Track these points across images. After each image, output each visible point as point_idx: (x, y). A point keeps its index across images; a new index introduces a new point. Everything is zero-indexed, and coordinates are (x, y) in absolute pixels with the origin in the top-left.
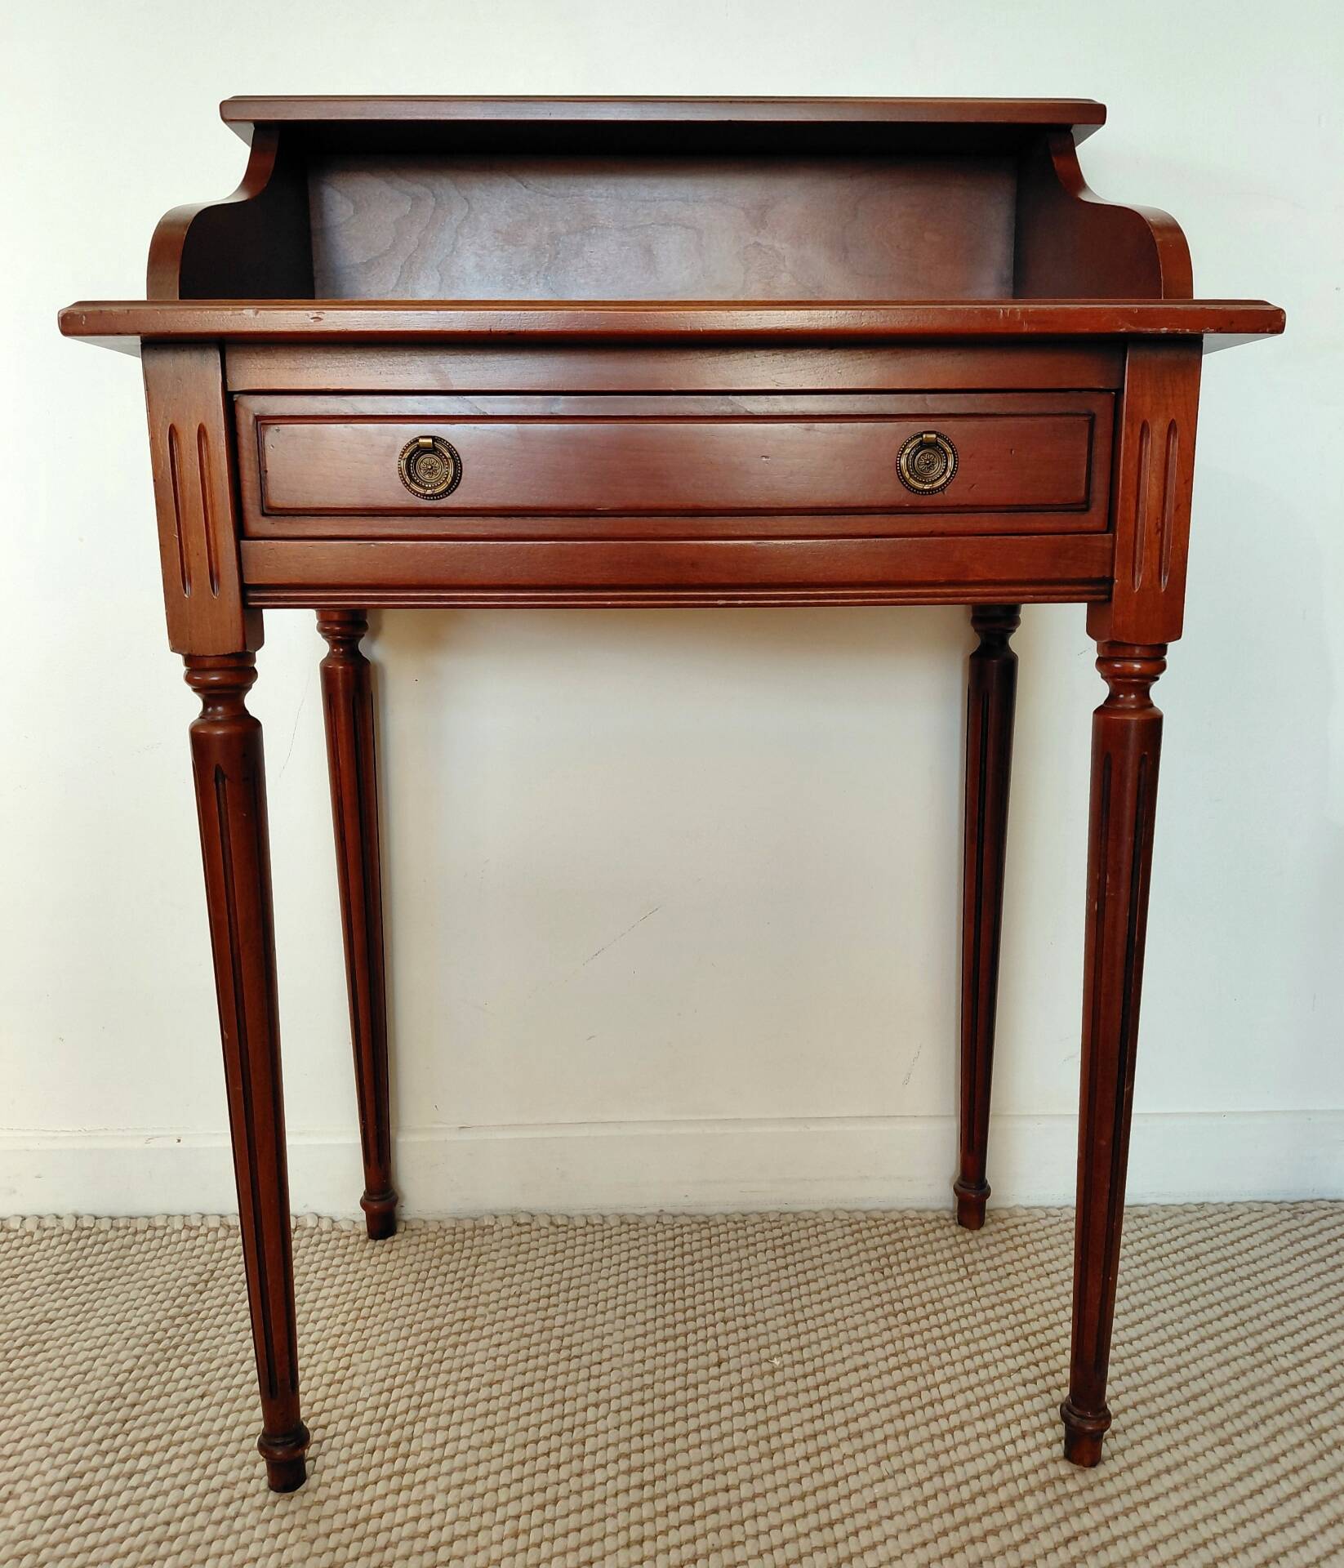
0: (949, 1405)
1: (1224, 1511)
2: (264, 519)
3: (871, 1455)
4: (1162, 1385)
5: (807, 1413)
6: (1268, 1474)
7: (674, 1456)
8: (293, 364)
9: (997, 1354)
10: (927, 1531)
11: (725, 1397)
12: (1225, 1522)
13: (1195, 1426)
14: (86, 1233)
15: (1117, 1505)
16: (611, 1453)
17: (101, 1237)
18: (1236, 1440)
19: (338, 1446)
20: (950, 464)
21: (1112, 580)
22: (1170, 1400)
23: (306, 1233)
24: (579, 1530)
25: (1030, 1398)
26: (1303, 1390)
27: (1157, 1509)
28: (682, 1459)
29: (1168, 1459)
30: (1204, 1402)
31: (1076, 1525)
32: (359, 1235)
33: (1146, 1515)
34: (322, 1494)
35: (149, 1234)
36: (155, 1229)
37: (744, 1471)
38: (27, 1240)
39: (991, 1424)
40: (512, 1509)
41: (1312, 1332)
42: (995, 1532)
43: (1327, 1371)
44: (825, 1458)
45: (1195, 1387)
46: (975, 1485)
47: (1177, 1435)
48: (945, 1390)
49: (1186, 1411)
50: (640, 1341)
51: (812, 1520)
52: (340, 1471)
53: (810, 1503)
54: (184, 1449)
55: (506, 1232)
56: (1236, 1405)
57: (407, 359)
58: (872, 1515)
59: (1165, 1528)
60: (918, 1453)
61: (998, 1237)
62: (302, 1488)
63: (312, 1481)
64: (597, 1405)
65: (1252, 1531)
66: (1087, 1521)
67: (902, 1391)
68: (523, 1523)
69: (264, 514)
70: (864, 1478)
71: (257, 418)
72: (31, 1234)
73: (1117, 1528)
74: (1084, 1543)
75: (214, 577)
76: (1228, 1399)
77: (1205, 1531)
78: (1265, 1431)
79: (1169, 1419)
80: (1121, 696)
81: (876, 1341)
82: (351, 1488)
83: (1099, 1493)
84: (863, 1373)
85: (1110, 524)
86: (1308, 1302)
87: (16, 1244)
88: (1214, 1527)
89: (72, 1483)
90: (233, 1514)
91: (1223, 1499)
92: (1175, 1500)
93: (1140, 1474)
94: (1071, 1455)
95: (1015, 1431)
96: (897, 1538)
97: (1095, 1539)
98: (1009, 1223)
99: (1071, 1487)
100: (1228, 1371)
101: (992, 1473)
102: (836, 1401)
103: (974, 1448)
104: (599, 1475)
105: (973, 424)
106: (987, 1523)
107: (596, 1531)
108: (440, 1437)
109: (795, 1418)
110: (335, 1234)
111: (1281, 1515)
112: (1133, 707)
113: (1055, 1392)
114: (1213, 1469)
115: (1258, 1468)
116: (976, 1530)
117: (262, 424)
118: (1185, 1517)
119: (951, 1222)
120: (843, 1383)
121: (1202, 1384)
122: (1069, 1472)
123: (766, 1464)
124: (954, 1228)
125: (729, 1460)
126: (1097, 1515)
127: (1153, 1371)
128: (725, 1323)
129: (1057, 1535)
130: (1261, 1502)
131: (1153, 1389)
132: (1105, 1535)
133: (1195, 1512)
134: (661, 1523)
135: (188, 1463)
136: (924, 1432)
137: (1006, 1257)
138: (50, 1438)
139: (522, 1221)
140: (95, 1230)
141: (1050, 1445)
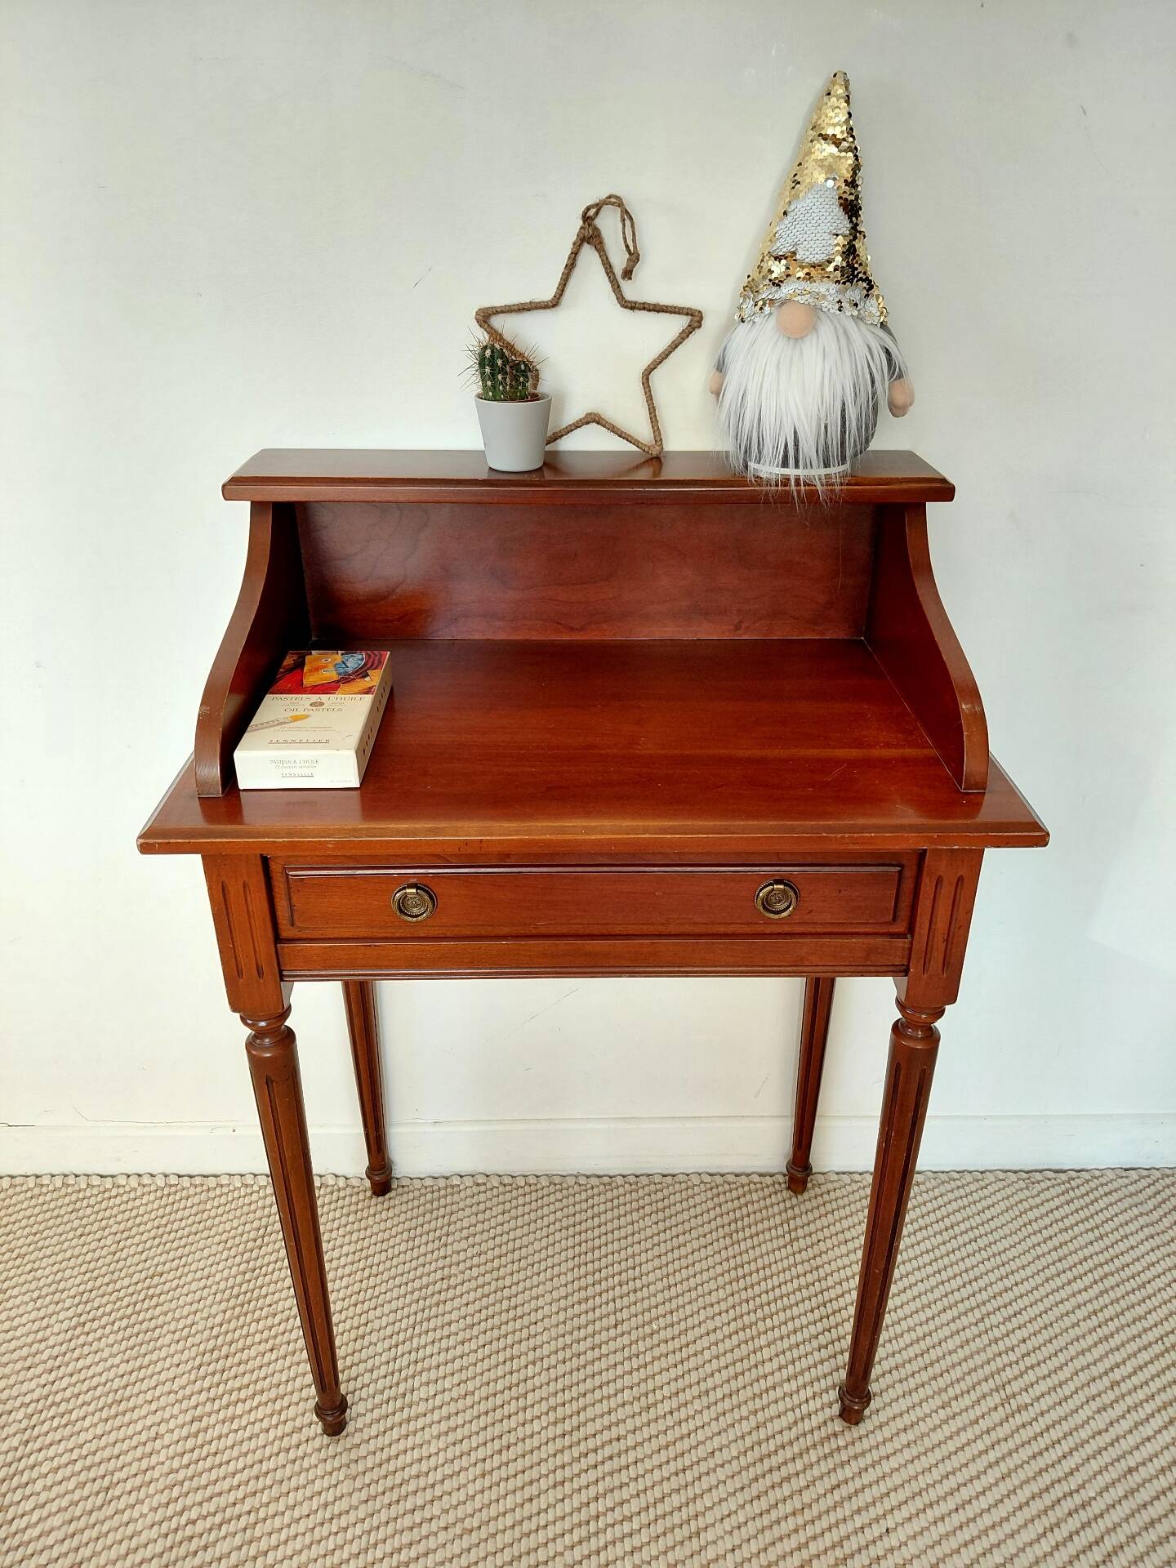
0: (768, 1367)
1: (936, 1465)
2: (294, 928)
3: (713, 1412)
4: (911, 1352)
5: (673, 1373)
6: (970, 1434)
7: (584, 1409)
9: (804, 1320)
10: (746, 1477)
11: (619, 1357)
12: (936, 1474)
13: (928, 1390)
14: (173, 1189)
15: (869, 1459)
16: (544, 1407)
17: (184, 1193)
18: (954, 1403)
19: (366, 1397)
22: (915, 1366)
23: (329, 1189)
24: (524, 1472)
25: (822, 1362)
26: (1005, 1359)
27: (894, 1463)
28: (590, 1413)
29: (907, 1420)
30: (937, 1369)
31: (841, 1474)
32: (365, 1191)
33: (886, 1467)
34: (357, 1439)
35: (218, 1191)
36: (222, 1186)
37: (630, 1424)
38: (132, 1195)
39: (794, 1385)
40: (481, 1453)
41: (1021, 1303)
42: (788, 1479)
44: (683, 1414)
45: (933, 1354)
46: (779, 1439)
47: (916, 1398)
48: (766, 1353)
49: (924, 1376)
50: (563, 1303)
51: (672, 1467)
52: (368, 1418)
53: (671, 1452)
54: (264, 1398)
55: (469, 1192)
56: (957, 1372)
58: (711, 1463)
59: (897, 1479)
60: (744, 1411)
61: (814, 1203)
62: (344, 1433)
63: (350, 1428)
64: (534, 1363)
65: (952, 1482)
66: (848, 1472)
67: (737, 1354)
68: (488, 1465)
70: (708, 1431)
72: (135, 1190)
73: (867, 1478)
74: (844, 1491)
76: (953, 1366)
77: (922, 1482)
78: (974, 1396)
79: (912, 1383)
81: (723, 1306)
82: (376, 1433)
83: (858, 1448)
84: (713, 1338)
85: (911, 929)
86: (1023, 1274)
87: (125, 1198)
88: (929, 1479)
89: (196, 1426)
90: (302, 1455)
91: (938, 1454)
92: (907, 1454)
93: (887, 1432)
94: (843, 1414)
95: (809, 1392)
96: (725, 1482)
97: (851, 1487)
98: (824, 1188)
99: (841, 1441)
100: (957, 1340)
101: (790, 1429)
102: (692, 1363)
103: (781, 1406)
104: (536, 1426)
106: (784, 1472)
107: (534, 1473)
108: (432, 1390)
109: (665, 1377)
110: (349, 1191)
111: (973, 1469)
113: (839, 1357)
114: (934, 1429)
115: (964, 1429)
116: (776, 1477)
118: (911, 1470)
119: (783, 1186)
120: (699, 1346)
121: (939, 1351)
122: (841, 1429)
123: (645, 1418)
124: (784, 1192)
125: (621, 1414)
126: (855, 1466)
127: (907, 1339)
128: (621, 1286)
129: (827, 1483)
130: (962, 1458)
131: (905, 1355)
132: (858, 1483)
133: (918, 1466)
134: (576, 1468)
135: (268, 1410)
136: (749, 1392)
137: (819, 1224)
138: (175, 1387)
139: (480, 1181)
140: (179, 1187)
141: (830, 1405)
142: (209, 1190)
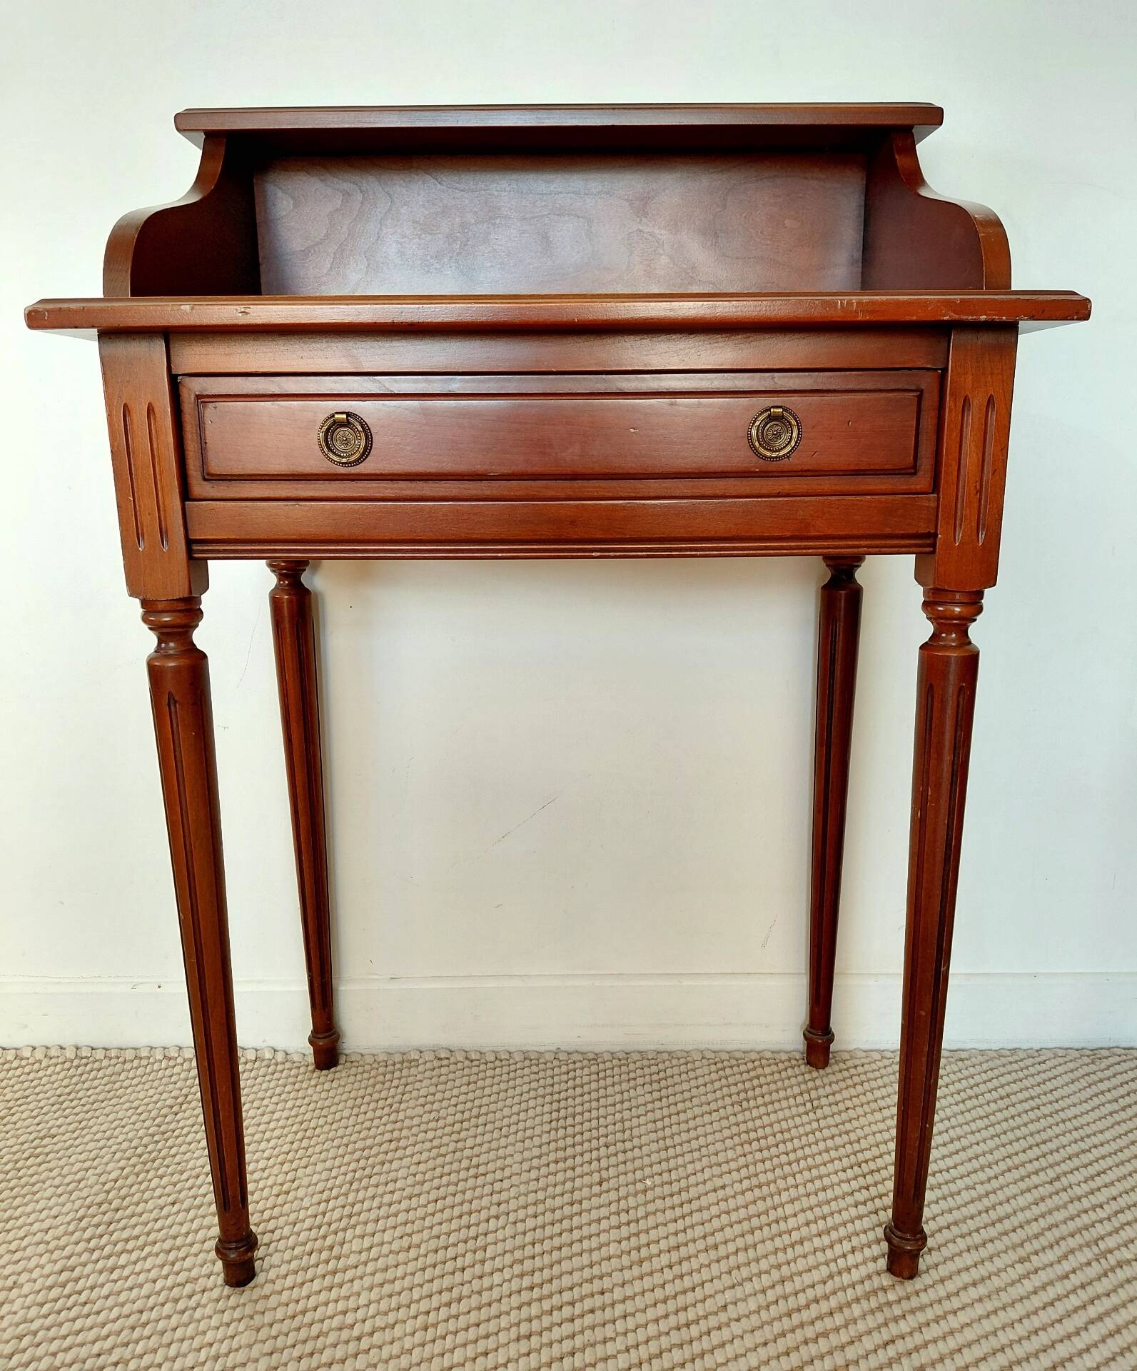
0: (792, 1223)
1: (1020, 1321)
2: (206, 483)
3: (724, 1265)
4: (972, 1209)
5: (672, 1227)
6: (1059, 1289)
7: (559, 1262)
8: (227, 350)
9: (834, 1179)
10: (768, 1332)
11: (604, 1212)
12: (1020, 1330)
13: (999, 1245)
14: (84, 1061)
15: (930, 1314)
16: (508, 1259)
17: (96, 1065)
18: (1033, 1258)
19: (283, 1249)
20: (795, 435)
21: (935, 535)
22: (979, 1222)
23: (265, 1063)
24: (478, 1325)
25: (860, 1217)
26: (1093, 1216)
27: (963, 1317)
28: (566, 1265)
29: (975, 1274)
30: (1007, 1225)
31: (894, 1329)
32: (307, 1066)
33: (954, 1322)
34: (267, 1289)
35: (136, 1063)
36: (141, 1058)
37: (617, 1277)
38: (36, 1066)
39: (826, 1240)
40: (424, 1306)
41: (1103, 1164)
42: (825, 1334)
43: (1115, 1199)
44: (685, 1267)
45: (1001, 1211)
46: (810, 1293)
47: (983, 1253)
48: (789, 1209)
49: (992, 1232)
50: (535, 1162)
51: (672, 1321)
52: (283, 1270)
53: (671, 1305)
54: (156, 1248)
55: (429, 1065)
56: (1035, 1228)
57: (325, 345)
58: (723, 1317)
59: (969, 1335)
60: (764, 1265)
61: (839, 1076)
62: (252, 1284)
63: (260, 1278)
64: (497, 1217)
65: (1044, 1338)
66: (904, 1327)
67: (752, 1209)
68: (432, 1318)
69: (205, 480)
70: (718, 1285)
71: (198, 397)
72: (40, 1062)
73: (929, 1334)
74: (900, 1346)
75: (163, 533)
76: (1028, 1222)
77: (1003, 1338)
78: (1058, 1251)
79: (977, 1238)
80: (944, 635)
81: (733, 1165)
82: (292, 1285)
83: (915, 1302)
84: (721, 1193)
85: (936, 487)
86: (1100, 1137)
87: (27, 1069)
88: (1011, 1335)
89: (65, 1275)
90: (194, 1305)
91: (1020, 1309)
92: (979, 1310)
93: (950, 1286)
94: (891, 1269)
95: (847, 1246)
96: (742, 1337)
97: (910, 1343)
98: (849, 1064)
99: (891, 1296)
100: (1029, 1197)
101: (825, 1283)
102: (697, 1217)
103: (811, 1260)
104: (497, 1278)
105: (815, 399)
106: (819, 1326)
107: (492, 1326)
108: (367, 1242)
109: (662, 1231)
110: (288, 1065)
111: (1069, 1325)
112: (954, 644)
113: (881, 1213)
114: (1013, 1284)
115: (1051, 1283)
116: (809, 1332)
117: (202, 402)
118: (987, 1325)
119: (801, 1062)
120: (704, 1201)
121: (1008, 1208)
122: (891, 1283)
123: (636, 1271)
124: (803, 1067)
125: (605, 1267)
126: (912, 1321)
127: (966, 1196)
128: (607, 1147)
129: (877, 1338)
130: (1053, 1313)
131: (965, 1211)
132: (918, 1339)
133: (996, 1321)
134: (546, 1321)
135: (159, 1261)
136: (769, 1246)
137: (846, 1094)
138: (48, 1238)
139: (443, 1056)
140: (91, 1059)
141: (875, 1259)
142: (125, 1062)
